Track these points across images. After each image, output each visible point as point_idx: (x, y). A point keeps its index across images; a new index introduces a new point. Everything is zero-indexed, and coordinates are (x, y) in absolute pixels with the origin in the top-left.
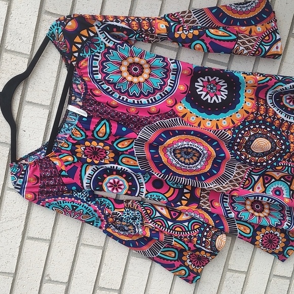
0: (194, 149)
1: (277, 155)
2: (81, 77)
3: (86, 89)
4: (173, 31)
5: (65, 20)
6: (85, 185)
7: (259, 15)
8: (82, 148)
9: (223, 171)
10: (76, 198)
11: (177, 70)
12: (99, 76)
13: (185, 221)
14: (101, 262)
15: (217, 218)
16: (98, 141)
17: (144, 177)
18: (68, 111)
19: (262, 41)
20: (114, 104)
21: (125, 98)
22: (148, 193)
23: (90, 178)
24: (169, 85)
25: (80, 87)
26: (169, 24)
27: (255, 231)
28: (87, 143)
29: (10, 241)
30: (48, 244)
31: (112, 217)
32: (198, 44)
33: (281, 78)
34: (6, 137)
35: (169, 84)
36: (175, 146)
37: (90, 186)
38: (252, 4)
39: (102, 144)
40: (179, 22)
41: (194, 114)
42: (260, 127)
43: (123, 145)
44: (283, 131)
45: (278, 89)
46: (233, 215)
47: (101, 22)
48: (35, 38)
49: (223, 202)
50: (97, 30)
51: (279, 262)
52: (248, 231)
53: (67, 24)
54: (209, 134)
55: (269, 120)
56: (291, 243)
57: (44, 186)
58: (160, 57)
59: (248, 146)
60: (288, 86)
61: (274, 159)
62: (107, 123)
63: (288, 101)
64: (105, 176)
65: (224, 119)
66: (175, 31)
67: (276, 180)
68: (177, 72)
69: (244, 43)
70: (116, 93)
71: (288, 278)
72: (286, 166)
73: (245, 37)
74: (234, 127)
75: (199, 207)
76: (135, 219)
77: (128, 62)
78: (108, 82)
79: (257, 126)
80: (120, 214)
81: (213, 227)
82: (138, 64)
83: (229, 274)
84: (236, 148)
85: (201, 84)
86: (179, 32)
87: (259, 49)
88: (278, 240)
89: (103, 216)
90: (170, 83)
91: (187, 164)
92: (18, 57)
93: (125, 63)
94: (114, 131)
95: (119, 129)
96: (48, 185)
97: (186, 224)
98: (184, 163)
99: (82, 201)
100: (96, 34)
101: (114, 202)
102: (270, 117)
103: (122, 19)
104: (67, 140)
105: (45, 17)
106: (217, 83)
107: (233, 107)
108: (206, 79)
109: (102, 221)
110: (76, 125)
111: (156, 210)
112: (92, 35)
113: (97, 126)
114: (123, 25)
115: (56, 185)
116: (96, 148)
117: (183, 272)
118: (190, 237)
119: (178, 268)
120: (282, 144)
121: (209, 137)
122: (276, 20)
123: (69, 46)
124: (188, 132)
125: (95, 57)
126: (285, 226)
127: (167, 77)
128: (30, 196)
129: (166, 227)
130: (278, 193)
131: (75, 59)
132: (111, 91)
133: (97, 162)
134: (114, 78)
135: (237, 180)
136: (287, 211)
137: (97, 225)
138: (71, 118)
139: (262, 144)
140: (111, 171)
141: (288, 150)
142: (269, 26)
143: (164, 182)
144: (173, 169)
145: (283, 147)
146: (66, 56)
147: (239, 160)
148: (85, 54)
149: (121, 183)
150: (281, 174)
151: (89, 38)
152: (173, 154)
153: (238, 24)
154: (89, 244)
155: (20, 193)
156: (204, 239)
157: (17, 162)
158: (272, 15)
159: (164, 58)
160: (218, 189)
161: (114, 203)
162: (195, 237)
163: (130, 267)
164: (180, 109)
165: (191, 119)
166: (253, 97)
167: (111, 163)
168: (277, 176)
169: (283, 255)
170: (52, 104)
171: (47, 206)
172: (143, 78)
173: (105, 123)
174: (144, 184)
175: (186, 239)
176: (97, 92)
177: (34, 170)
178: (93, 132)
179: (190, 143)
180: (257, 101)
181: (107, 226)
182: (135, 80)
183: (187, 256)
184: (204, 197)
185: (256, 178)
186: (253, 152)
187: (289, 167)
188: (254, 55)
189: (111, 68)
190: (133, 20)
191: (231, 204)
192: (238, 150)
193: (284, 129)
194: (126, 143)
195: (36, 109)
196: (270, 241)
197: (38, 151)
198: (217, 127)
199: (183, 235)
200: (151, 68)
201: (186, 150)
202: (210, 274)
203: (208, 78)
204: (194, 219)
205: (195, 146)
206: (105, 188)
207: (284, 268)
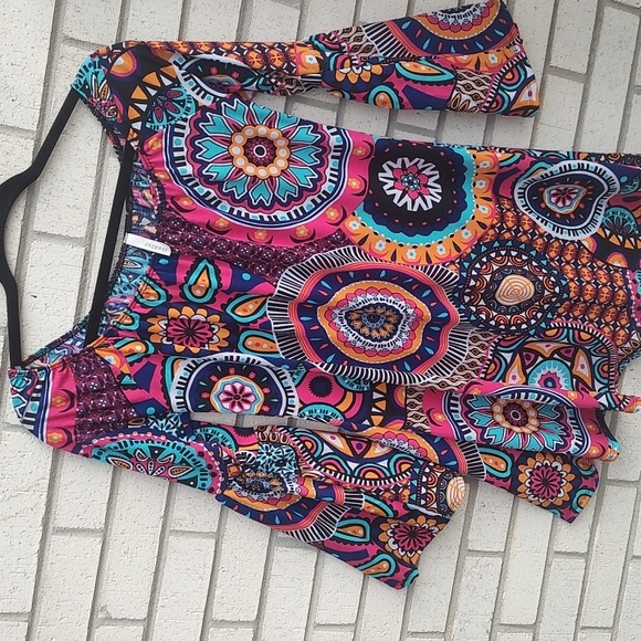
0: (388, 308)
1: (546, 306)
2: (150, 172)
3: (163, 196)
4: (332, 68)
5: (110, 53)
6: (174, 401)
7: (490, 31)
8: (162, 324)
9: (445, 348)
10: (156, 432)
11: (342, 148)
12: (188, 169)
13: (381, 458)
14: (213, 567)
15: (442, 445)
16: (195, 306)
17: (292, 374)
18: (126, 247)
19: (501, 81)
20: (222, 224)
21: (244, 211)
22: (305, 406)
23: (183, 386)
24: (330, 180)
25: (147, 194)
26: (323, 54)
27: (515, 465)
28: (173, 312)
29: (16, 542)
30: (100, 539)
31: (236, 465)
32: (382, 92)
33: (538, 154)
35: (329, 177)
36: (351, 304)
37: (185, 402)
38: (475, 10)
39: (204, 312)
40: (341, 50)
41: (383, 235)
42: (508, 254)
43: (245, 310)
44: (552, 260)
45: (537, 176)
46: (473, 435)
47: (184, 55)
48: (45, 95)
49: (451, 411)
50: (178, 72)
51: (562, 525)
52: (502, 466)
53: (114, 62)
54: (415, 275)
55: (524, 239)
56: (585, 482)
57: (86, 413)
58: (308, 122)
59: (490, 294)
60: (555, 168)
61: (539, 315)
62: (210, 267)
63: (554, 200)
65: (440, 242)
66: (335, 69)
67: (545, 359)
68: (343, 152)
69: (468, 87)
70: (224, 203)
71: (581, 555)
72: (563, 327)
73: (469, 75)
74: (460, 257)
75: (407, 426)
76: (281, 463)
77: (244, 136)
78: (207, 181)
79: (503, 253)
80: (253, 455)
81: (435, 464)
82: (264, 139)
83: (470, 561)
84: (467, 299)
85: (389, 174)
86: (345, 70)
87: (498, 98)
88: (559, 478)
89: (217, 463)
90: (331, 175)
91: (376, 340)
92: (11, 139)
93: (239, 139)
94: (227, 282)
95: (236, 276)
96: (96, 409)
97: (384, 463)
98: (370, 337)
99: (169, 436)
100: (176, 81)
101: (234, 433)
102: (525, 233)
103: (229, 47)
104: (129, 309)
105: (65, 49)
106: (419, 172)
107: (456, 218)
108: (398, 165)
109: (214, 475)
110: (147, 275)
111: (323, 441)
112: (167, 82)
113: (190, 273)
114: (232, 60)
115: (112, 408)
116: (190, 320)
117: (385, 565)
118: (396, 488)
119: (374, 557)
120: (554, 285)
121: (416, 281)
122: (522, 40)
123: (121, 108)
124: (373, 274)
125: (176, 130)
126: (573, 448)
127: (323, 163)
128: (57, 436)
129: (346, 474)
130: (550, 384)
131: (135, 135)
132: (215, 198)
133: (195, 350)
134: (218, 171)
135: (472, 364)
136: (571, 419)
137: (204, 485)
138: (132, 261)
139: (516, 287)
140: (225, 368)
141: (565, 296)
142: (510, 53)
143: (333, 381)
144: (349, 353)
145: (557, 290)
146: (115, 130)
147: (476, 323)
148: (156, 123)
149: (247, 390)
150: (554, 346)
151: (162, 90)
152: (345, 322)
153: (453, 50)
154: (187, 529)
155: (34, 432)
156: (424, 491)
157: (23, 365)
158: (513, 30)
159: (316, 125)
160: (443, 384)
161: (236, 436)
162: (405, 487)
163: (275, 570)
164: (354, 228)
165: (377, 247)
166: (489, 195)
167: (222, 350)
168: (547, 349)
169: (571, 508)
170: (91, 235)
171: (94, 456)
172: (278, 167)
173: (206, 267)
174: (293, 389)
175: (387, 495)
176: (185, 203)
177: (64, 379)
178: (181, 287)
179: (379, 296)
180: (498, 202)
181: (225, 486)
182: (262, 173)
183: (389, 532)
184: (413, 405)
185: (508, 357)
186: (500, 305)
187: (568, 329)
188: (488, 109)
189: (209, 150)
190: (251, 49)
191: (465, 415)
192: (471, 303)
193: (553, 254)
194: (251, 307)
195: (57, 247)
196: (546, 483)
197: (67, 337)
198: (429, 259)
199: (382, 485)
200: (290, 146)
201: (372, 310)
202: (434, 566)
203: (403, 161)
204: (398, 452)
205: (390, 300)
206: (217, 405)
207: (572, 536)
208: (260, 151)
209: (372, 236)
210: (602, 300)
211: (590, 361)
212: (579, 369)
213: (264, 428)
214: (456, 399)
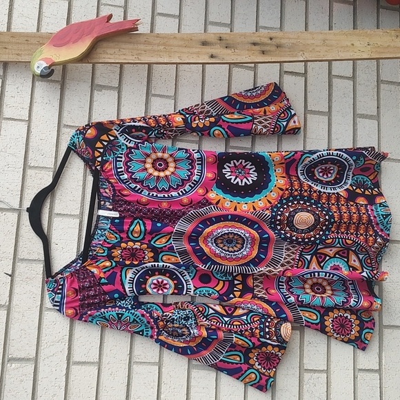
0: (235, 234)
1: (324, 228)
2: (107, 180)
3: (114, 190)
4: (189, 121)
5: (84, 129)
6: (127, 290)
7: (270, 96)
8: (119, 252)
9: (271, 254)
10: (120, 307)
11: (201, 159)
12: (126, 176)
13: (243, 315)
14: (159, 381)
15: (276, 305)
16: (134, 242)
17: (189, 273)
18: (99, 217)
19: (278, 118)
20: (144, 201)
21: (155, 194)
22: (197, 289)
23: (131, 282)
24: (197, 175)
25: (107, 191)
26: (185, 116)
27: (322, 317)
28: (123, 245)
29: (54, 369)
30: (97, 367)
31: (162, 321)
32: (217, 130)
34: (39, 254)
36: (215, 234)
37: (133, 290)
38: (261, 88)
39: (139, 244)
40: (194, 114)
41: (228, 199)
42: (299, 203)
43: (161, 242)
44: (324, 204)
45: (306, 162)
46: (292, 299)
47: (119, 125)
48: (57, 151)
49: (279, 289)
50: (117, 133)
51: (359, 352)
52: (314, 317)
53: (86, 132)
54: (247, 216)
55: (306, 194)
56: (366, 325)
57: (83, 300)
58: (183, 149)
59: (290, 223)
60: (315, 156)
61: (321, 233)
62: (141, 222)
63: (321, 174)
64: (147, 277)
65: (260, 200)
66: (191, 122)
67: (331, 258)
68: (202, 161)
69: (260, 122)
70: (145, 191)
71: (376, 371)
72: (336, 238)
73: (260, 117)
74: (272, 206)
75: (254, 297)
76: (187, 318)
77: (152, 158)
78: (135, 181)
79: (296, 202)
80: (170, 315)
81: (274, 317)
82: (162, 159)
83: (307, 376)
84: (279, 227)
85: (228, 170)
86: (196, 122)
87: (277, 126)
88: (350, 323)
89: (152, 320)
90: (197, 172)
91: (231, 252)
92: (42, 172)
93: (149, 160)
94: (149, 228)
95: (154, 225)
96: (89, 297)
97: (245, 317)
98: (228, 251)
99: (127, 309)
100: (116, 137)
101: (161, 306)
102: (306, 191)
103: (139, 119)
104: (102, 246)
105: (64, 130)
106: (244, 167)
107: (266, 187)
108: (232, 164)
109: (152, 328)
110: (110, 229)
111: (209, 307)
112: (112, 138)
113: (130, 226)
114: (141, 124)
115: (97, 295)
116: (133, 249)
117: (253, 376)
118: (251, 329)
119: (246, 371)
120: (325, 215)
121: (248, 220)
122: (288, 99)
123: (91, 152)
124: (225, 218)
125: (118, 159)
126: (352, 303)
127: (193, 168)
128: (70, 311)
129: (222, 323)
131: (99, 163)
132: (140, 189)
133: (136, 263)
134: (140, 175)
135: (288, 262)
136: (352, 290)
137: (147, 334)
138: (102, 223)
139: (304, 218)
140: (153, 271)
141: (332, 220)
142: (282, 105)
143: (212, 276)
144: (218, 260)
145: (327, 217)
146: (89, 162)
147: (285, 239)
148: (108, 157)
149: (165, 282)
150: (334, 250)
151: (110, 142)
152: (214, 245)
153: (252, 107)
154: (143, 361)
155: (59, 311)
156: (267, 330)
157: (53, 277)
158: (283, 94)
159: (186, 150)
160: (270, 271)
162: (256, 328)
163: (193, 383)
164: (212, 197)
165: (226, 205)
166: (284, 175)
168: (331, 252)
169: (362, 341)
170: (82, 213)
171: (90, 321)
172: (170, 171)
173: (138, 222)
174: (190, 280)
175: (247, 333)
176: (125, 192)
177: (72, 282)
178: (127, 233)
179: (230, 229)
180: (289, 178)
181: (159, 334)
182: (162, 174)
183: (254, 358)
184: (257, 286)
185: (309, 257)
186: (298, 229)
187: (339, 239)
188: (274, 133)
189: (135, 166)
190: (150, 119)
191: (288, 290)
192: (281, 229)
193: (324, 201)
194: (164, 240)
195: (66, 220)
196: (342, 326)
197: (73, 262)
198: (254, 209)
199: (243, 328)
200: (175, 161)
201: (226, 236)
202: (286, 379)
203: (234, 163)
204: (252, 312)
205: (235, 231)
206: (150, 291)
207: (368, 359)
208: (160, 165)
209: (222, 199)
210: (355, 221)
211: (358, 258)
212: (353, 262)
213: (177, 303)
214: (283, 282)
